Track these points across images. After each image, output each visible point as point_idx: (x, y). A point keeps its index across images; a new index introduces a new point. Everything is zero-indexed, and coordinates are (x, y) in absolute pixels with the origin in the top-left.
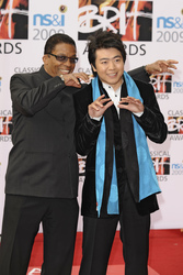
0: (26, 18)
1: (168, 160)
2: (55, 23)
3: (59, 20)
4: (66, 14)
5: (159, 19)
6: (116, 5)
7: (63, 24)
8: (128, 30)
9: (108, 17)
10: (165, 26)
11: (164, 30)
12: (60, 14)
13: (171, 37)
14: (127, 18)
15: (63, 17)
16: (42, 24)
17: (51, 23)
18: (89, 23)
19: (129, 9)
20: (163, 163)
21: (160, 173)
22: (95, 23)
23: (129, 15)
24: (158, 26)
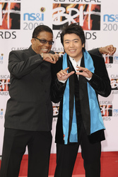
0: (19, 16)
1: (111, 107)
2: (37, 19)
3: (40, 17)
4: (44, 13)
5: (105, 16)
6: (77, 6)
7: (43, 20)
8: (84, 23)
9: (72, 15)
10: (109, 20)
11: (108, 23)
12: (41, 13)
13: (113, 27)
14: (84, 16)
15: (43, 15)
16: (29, 19)
17: (35, 19)
18: (59, 19)
19: (85, 10)
20: (108, 109)
21: (106, 115)
22: (64, 18)
23: (85, 13)
24: (104, 21)
